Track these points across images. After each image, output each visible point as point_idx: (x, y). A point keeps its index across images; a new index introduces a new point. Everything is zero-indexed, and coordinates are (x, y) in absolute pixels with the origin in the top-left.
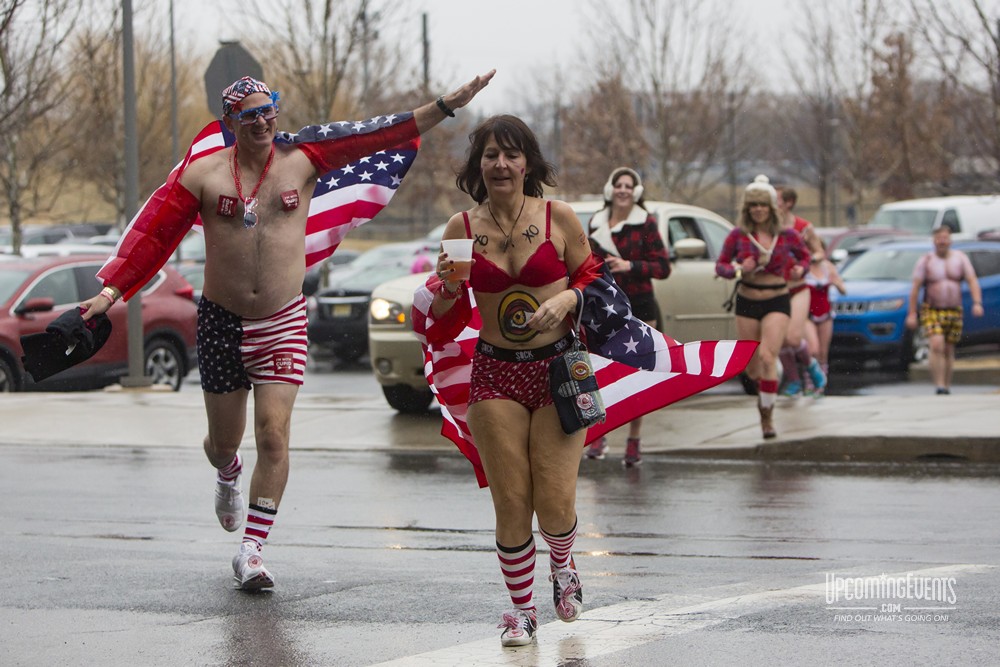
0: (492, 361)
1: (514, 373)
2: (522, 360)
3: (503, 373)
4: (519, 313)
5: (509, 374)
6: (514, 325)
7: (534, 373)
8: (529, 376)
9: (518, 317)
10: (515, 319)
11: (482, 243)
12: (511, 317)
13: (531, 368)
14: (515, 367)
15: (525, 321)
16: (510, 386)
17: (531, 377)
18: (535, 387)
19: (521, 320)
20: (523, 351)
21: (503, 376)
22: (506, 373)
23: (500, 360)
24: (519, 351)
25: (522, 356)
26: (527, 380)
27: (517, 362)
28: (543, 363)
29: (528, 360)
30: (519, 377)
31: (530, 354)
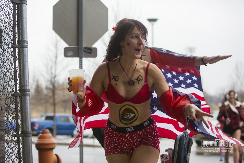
0: (116, 133)
1: (126, 138)
2: (129, 132)
3: (121, 139)
4: (128, 113)
5: (124, 139)
6: (126, 118)
7: (135, 137)
8: (133, 139)
9: (127, 115)
10: (126, 115)
11: (115, 80)
12: (125, 115)
13: (134, 135)
14: (126, 136)
15: (130, 116)
16: (125, 144)
17: (134, 139)
18: (136, 144)
19: (129, 116)
20: (129, 127)
21: (121, 140)
22: (123, 139)
23: (119, 132)
24: (128, 128)
25: (129, 130)
26: (132, 141)
27: (127, 133)
28: (138, 132)
29: (132, 132)
30: (128, 140)
31: (132, 128)
